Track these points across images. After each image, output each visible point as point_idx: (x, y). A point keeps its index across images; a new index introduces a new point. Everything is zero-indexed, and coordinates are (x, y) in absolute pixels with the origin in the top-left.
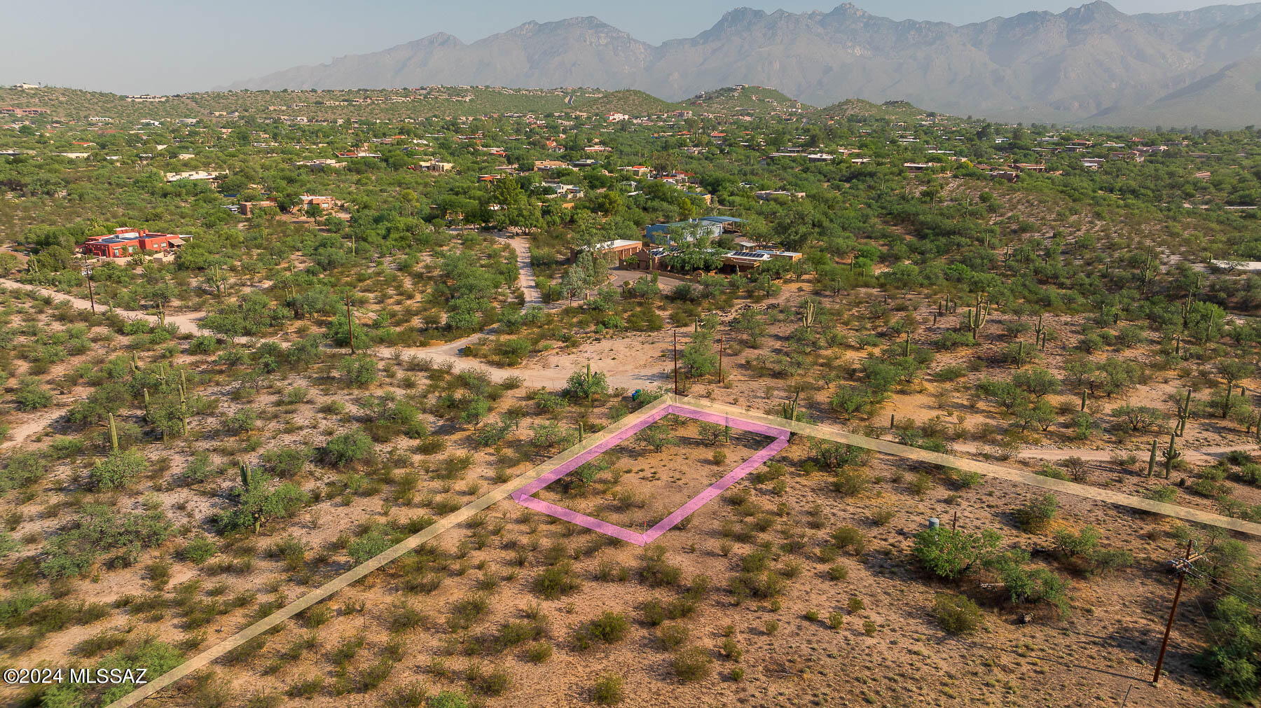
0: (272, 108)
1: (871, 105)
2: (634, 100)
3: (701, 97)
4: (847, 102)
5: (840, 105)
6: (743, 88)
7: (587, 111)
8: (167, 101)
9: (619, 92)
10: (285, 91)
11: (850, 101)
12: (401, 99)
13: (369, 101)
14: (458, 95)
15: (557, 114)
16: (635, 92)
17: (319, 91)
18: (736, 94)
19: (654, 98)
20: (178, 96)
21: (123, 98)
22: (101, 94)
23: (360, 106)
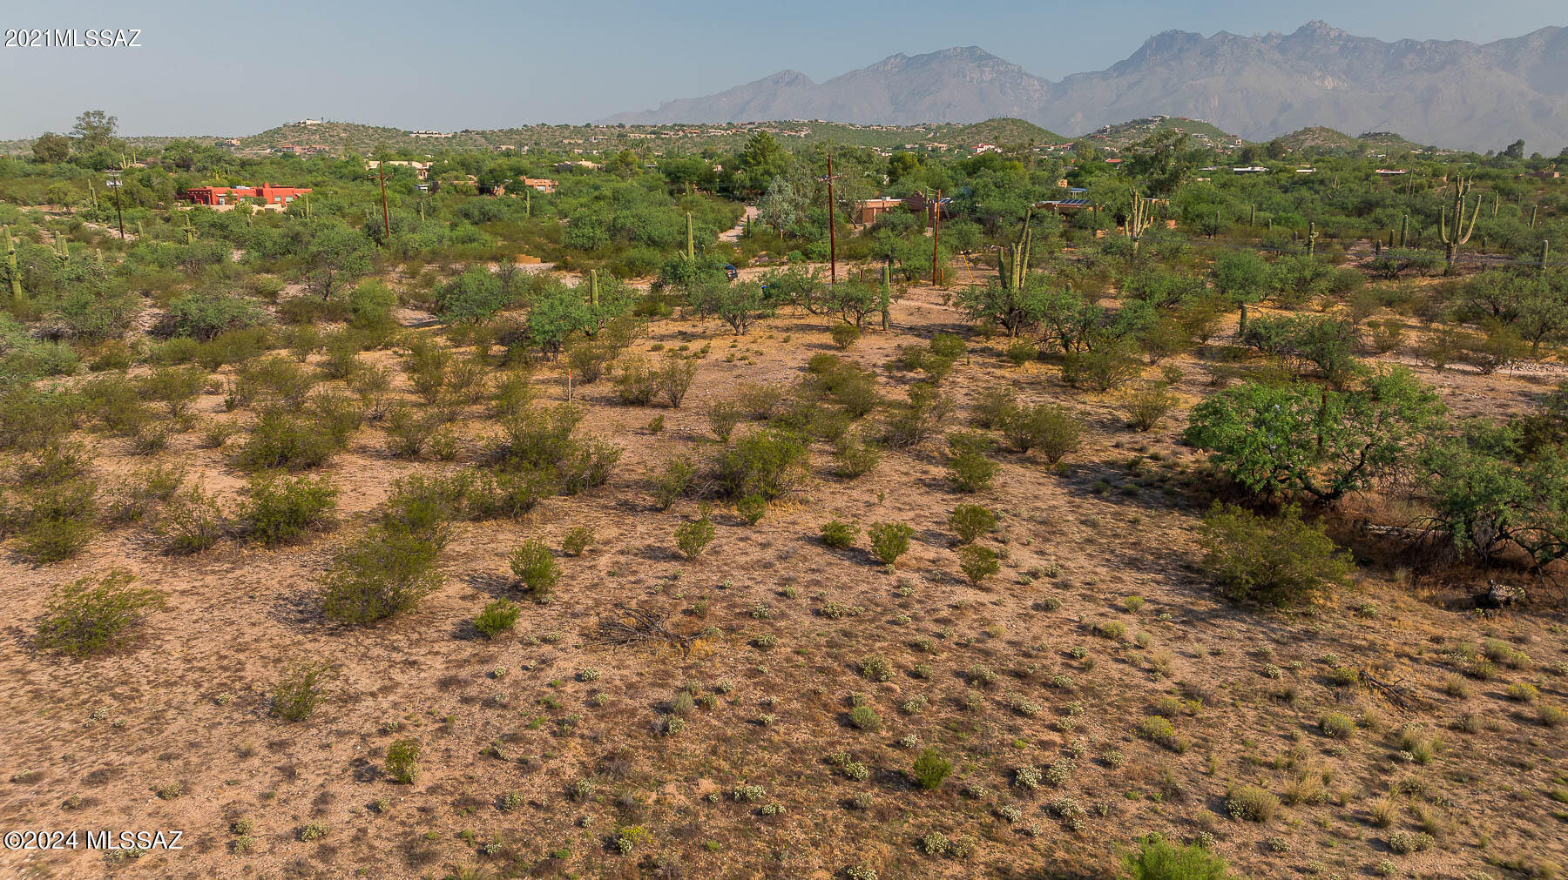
0: (566, 141)
1: (1340, 135)
2: (1011, 130)
3: (1104, 131)
4: (1307, 131)
5: (1296, 135)
6: (1163, 119)
7: (949, 143)
8: (454, 137)
9: (993, 120)
10: (588, 125)
11: (1310, 130)
12: (719, 133)
13: (681, 133)
14: (792, 129)
15: (908, 146)
16: (1014, 121)
17: (627, 126)
18: (1152, 126)
19: (1039, 129)
20: (467, 131)
21: (407, 134)
22: (384, 130)
23: (670, 139)
